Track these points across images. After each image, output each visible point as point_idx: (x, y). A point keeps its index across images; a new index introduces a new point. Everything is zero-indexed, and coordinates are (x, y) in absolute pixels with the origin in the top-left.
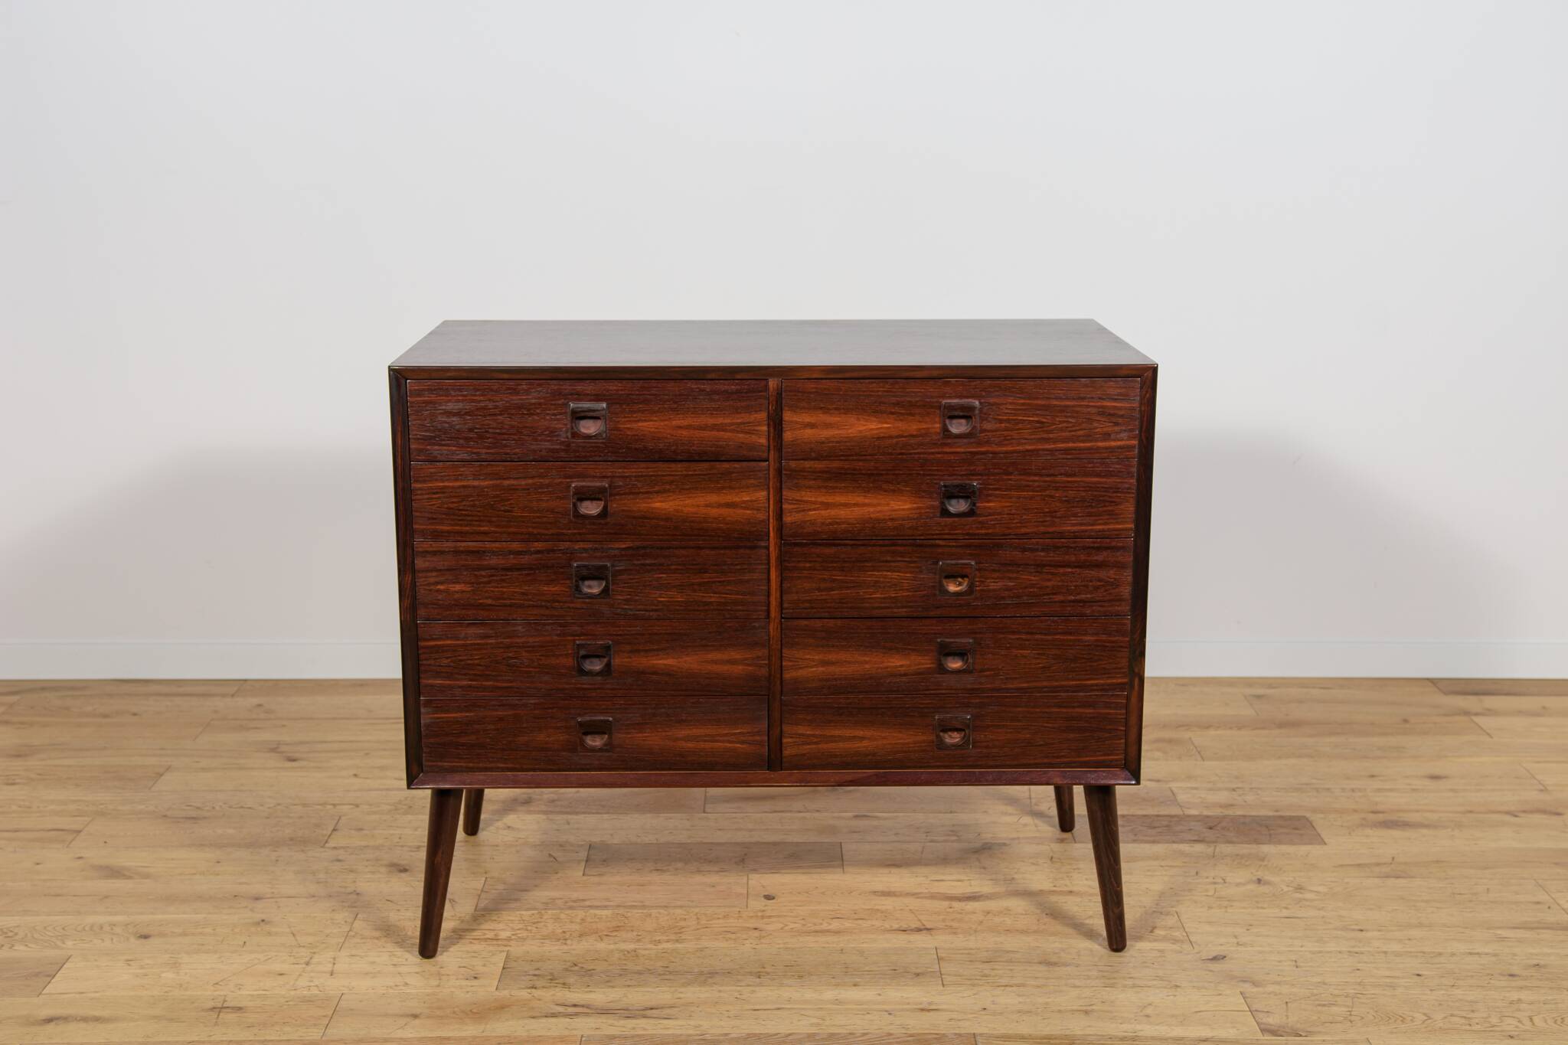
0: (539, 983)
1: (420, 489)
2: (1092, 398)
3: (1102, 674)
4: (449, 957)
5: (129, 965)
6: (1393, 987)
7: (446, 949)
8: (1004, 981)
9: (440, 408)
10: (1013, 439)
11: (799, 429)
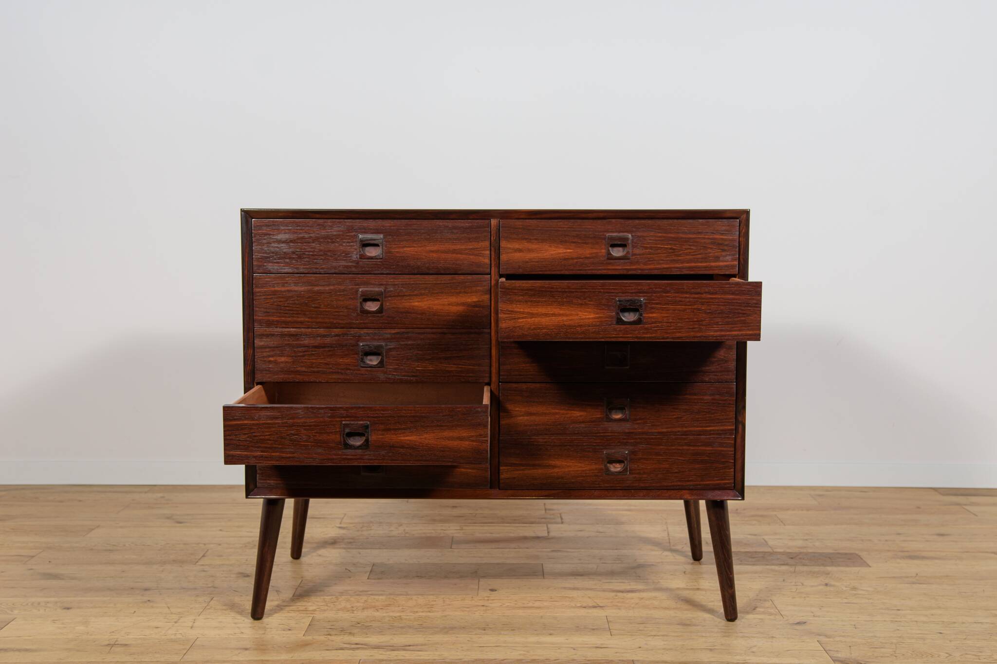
0: (332, 633)
1: (259, 292)
2: (707, 233)
3: (717, 423)
4: (272, 621)
6: (924, 639)
7: (270, 615)
8: (653, 633)
9: (274, 237)
10: (655, 260)
11: (511, 253)
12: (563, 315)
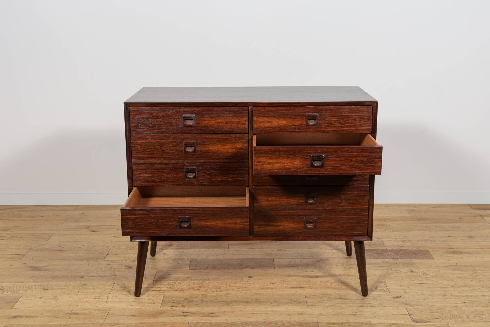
0: (174, 305)
1: (134, 143)
2: (356, 113)
3: (360, 204)
4: (145, 296)
5: (41, 299)
6: (456, 307)
7: (144, 293)
8: (327, 305)
9: (141, 116)
10: (330, 126)
11: (259, 123)
12: (285, 163)
